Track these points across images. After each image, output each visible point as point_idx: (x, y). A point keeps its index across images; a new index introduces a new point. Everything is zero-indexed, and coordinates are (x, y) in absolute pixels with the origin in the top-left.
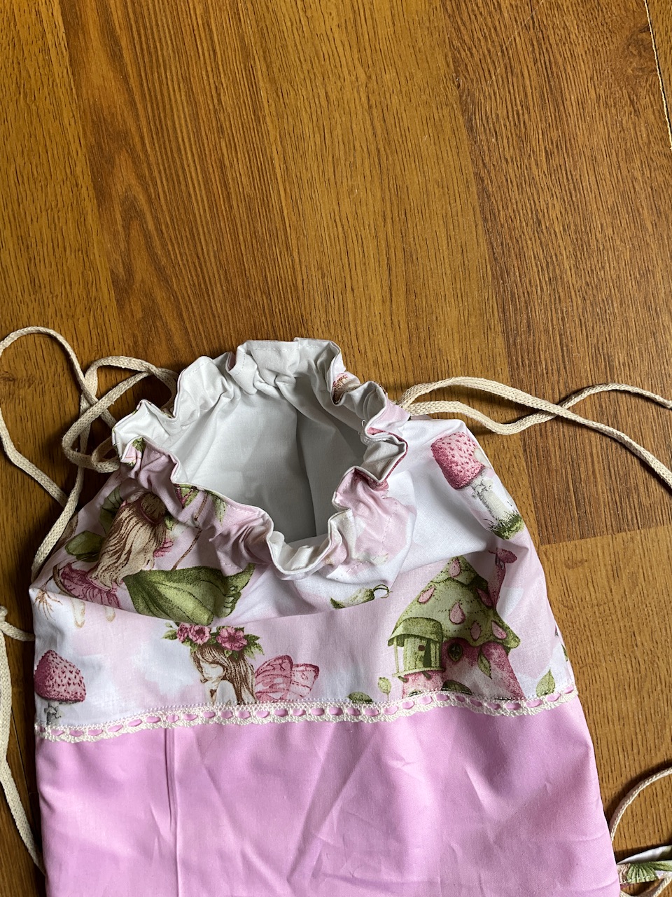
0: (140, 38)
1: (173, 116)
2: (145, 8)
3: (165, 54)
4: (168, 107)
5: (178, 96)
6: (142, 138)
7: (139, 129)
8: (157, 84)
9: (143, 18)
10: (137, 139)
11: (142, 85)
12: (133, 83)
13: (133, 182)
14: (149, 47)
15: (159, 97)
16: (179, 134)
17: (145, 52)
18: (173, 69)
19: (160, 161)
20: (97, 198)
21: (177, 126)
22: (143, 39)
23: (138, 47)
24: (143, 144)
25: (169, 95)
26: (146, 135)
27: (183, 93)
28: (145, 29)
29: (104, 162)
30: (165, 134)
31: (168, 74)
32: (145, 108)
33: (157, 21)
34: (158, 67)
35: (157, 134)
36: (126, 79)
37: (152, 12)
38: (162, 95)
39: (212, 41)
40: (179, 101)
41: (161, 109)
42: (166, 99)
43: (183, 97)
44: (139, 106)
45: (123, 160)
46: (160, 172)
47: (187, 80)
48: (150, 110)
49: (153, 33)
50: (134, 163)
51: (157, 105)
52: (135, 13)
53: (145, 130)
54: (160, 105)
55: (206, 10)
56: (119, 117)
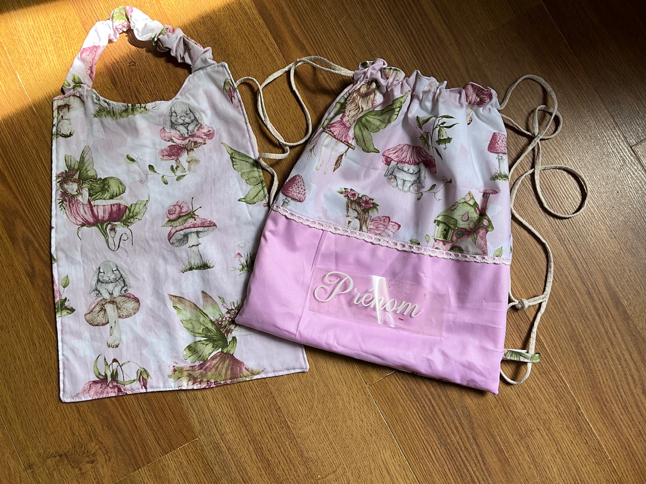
0: (12, 170)
1: (34, 198)
2: (11, 158)
3: (25, 174)
4: (31, 195)
5: (34, 189)
6: (24, 211)
7: (22, 207)
8: (24, 187)
9: (12, 162)
10: (22, 212)
11: (18, 189)
12: (14, 189)
13: (25, 230)
14: (17, 173)
15: (27, 192)
16: (39, 205)
17: (16, 175)
18: (30, 178)
19: (34, 218)
20: (11, 241)
21: (37, 201)
22: (14, 171)
23: (12, 174)
24: (25, 213)
25: (31, 190)
26: (25, 209)
27: (36, 188)
28: (14, 166)
29: (10, 225)
30: (33, 207)
31: (28, 181)
32: (22, 199)
33: (18, 161)
34: (23, 180)
35: (30, 207)
36: (11, 188)
37: (15, 158)
38: (28, 191)
39: (43, 163)
40: (36, 192)
41: (29, 196)
42: (30, 192)
43: (37, 189)
44: (19, 198)
45: (18, 222)
46: (35, 222)
47: (37, 182)
48: (24, 199)
49: (17, 167)
50: (23, 222)
51: (27, 195)
52: (7, 160)
53: (24, 207)
54: (28, 195)
55: (37, 151)
56: (12, 205)
